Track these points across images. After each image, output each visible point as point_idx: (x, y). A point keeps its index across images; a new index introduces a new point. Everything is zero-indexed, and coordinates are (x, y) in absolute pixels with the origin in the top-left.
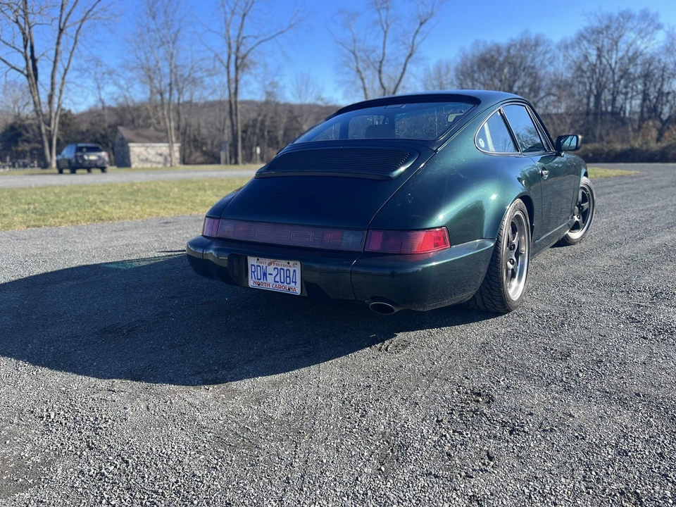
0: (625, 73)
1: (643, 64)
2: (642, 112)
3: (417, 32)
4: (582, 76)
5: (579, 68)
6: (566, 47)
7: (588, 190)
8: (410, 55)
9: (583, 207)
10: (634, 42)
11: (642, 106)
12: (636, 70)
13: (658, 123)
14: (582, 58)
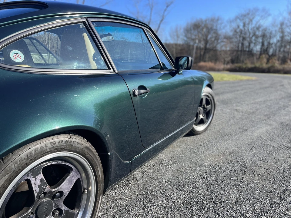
0: (254, 34)
1: (262, 30)
2: (261, 51)
3: (165, 10)
4: (236, 35)
5: (235, 31)
6: (231, 22)
7: (210, 96)
8: (162, 20)
9: (206, 108)
10: (259, 21)
11: (261, 49)
12: (259, 33)
13: (267, 56)
14: (237, 27)
